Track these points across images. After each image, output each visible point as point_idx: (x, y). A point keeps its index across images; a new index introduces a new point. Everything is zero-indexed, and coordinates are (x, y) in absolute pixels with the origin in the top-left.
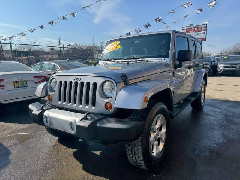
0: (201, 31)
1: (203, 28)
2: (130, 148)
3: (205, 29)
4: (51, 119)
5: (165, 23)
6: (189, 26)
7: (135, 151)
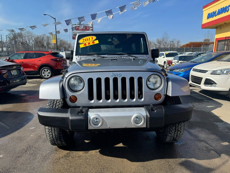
0: (89, 30)
1: (90, 28)
2: (174, 128)
3: (92, 29)
4: (103, 118)
5: (54, 18)
6: (78, 25)
7: (178, 129)
